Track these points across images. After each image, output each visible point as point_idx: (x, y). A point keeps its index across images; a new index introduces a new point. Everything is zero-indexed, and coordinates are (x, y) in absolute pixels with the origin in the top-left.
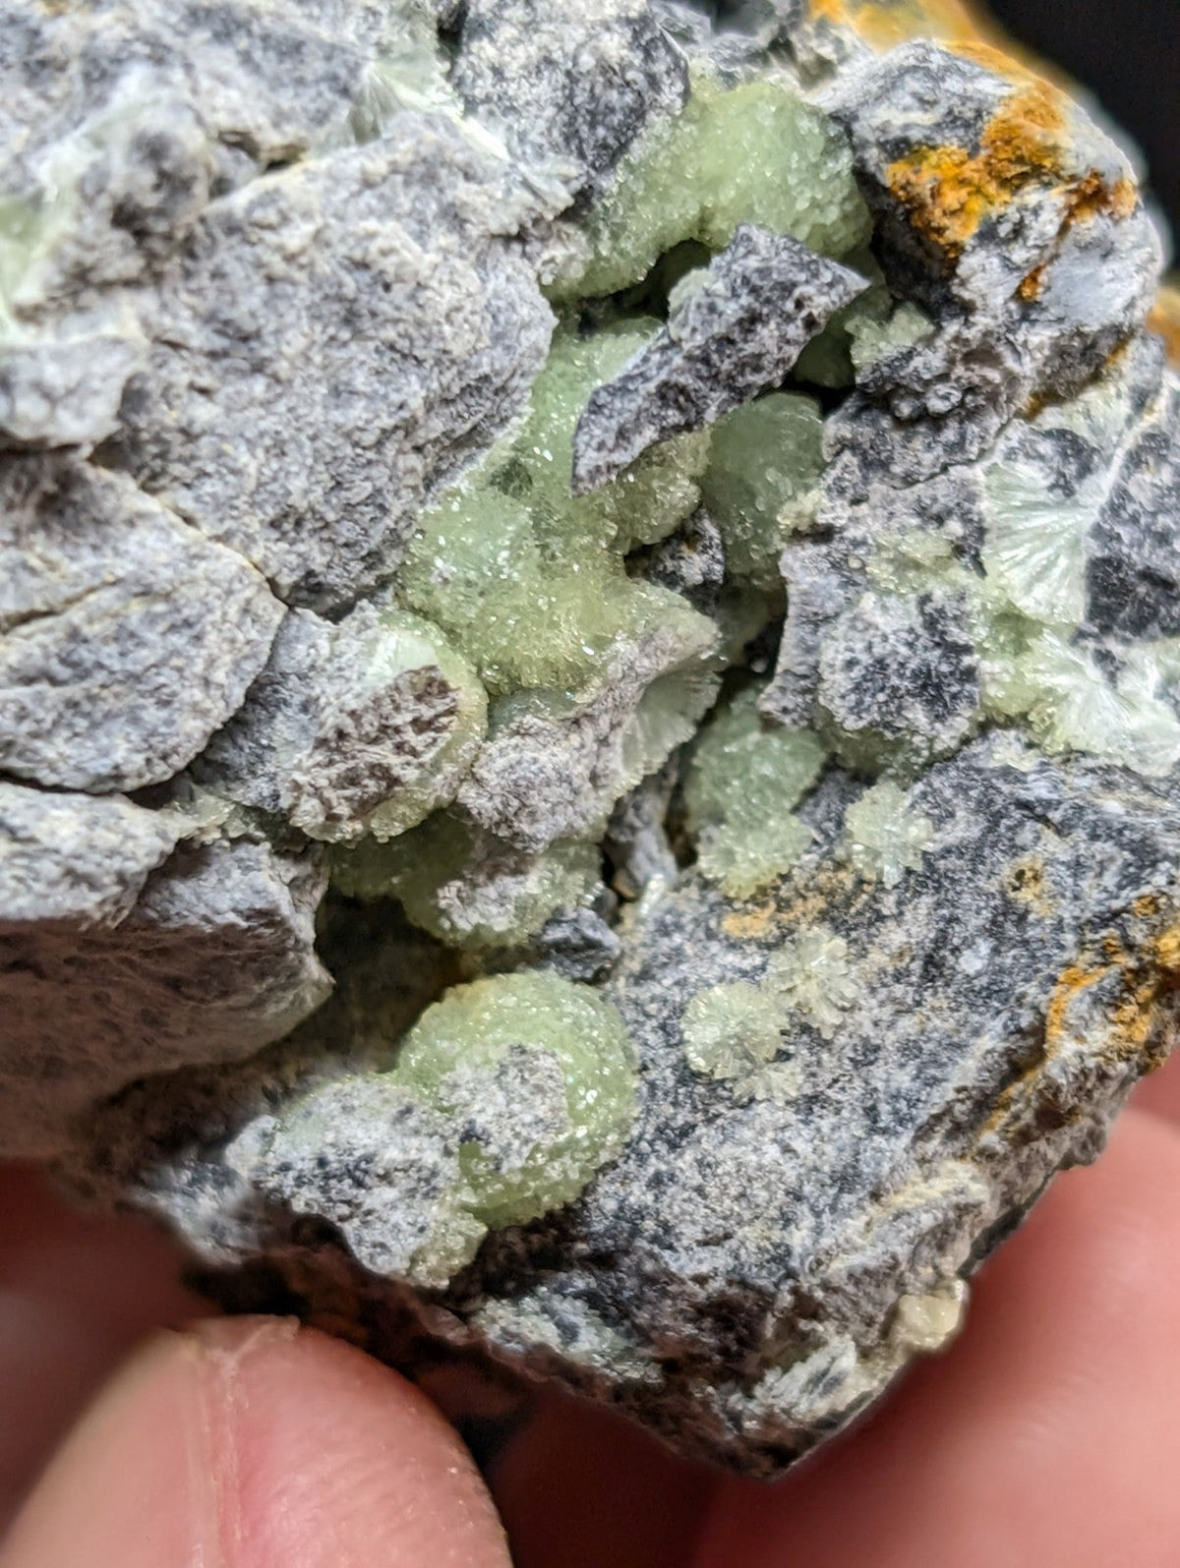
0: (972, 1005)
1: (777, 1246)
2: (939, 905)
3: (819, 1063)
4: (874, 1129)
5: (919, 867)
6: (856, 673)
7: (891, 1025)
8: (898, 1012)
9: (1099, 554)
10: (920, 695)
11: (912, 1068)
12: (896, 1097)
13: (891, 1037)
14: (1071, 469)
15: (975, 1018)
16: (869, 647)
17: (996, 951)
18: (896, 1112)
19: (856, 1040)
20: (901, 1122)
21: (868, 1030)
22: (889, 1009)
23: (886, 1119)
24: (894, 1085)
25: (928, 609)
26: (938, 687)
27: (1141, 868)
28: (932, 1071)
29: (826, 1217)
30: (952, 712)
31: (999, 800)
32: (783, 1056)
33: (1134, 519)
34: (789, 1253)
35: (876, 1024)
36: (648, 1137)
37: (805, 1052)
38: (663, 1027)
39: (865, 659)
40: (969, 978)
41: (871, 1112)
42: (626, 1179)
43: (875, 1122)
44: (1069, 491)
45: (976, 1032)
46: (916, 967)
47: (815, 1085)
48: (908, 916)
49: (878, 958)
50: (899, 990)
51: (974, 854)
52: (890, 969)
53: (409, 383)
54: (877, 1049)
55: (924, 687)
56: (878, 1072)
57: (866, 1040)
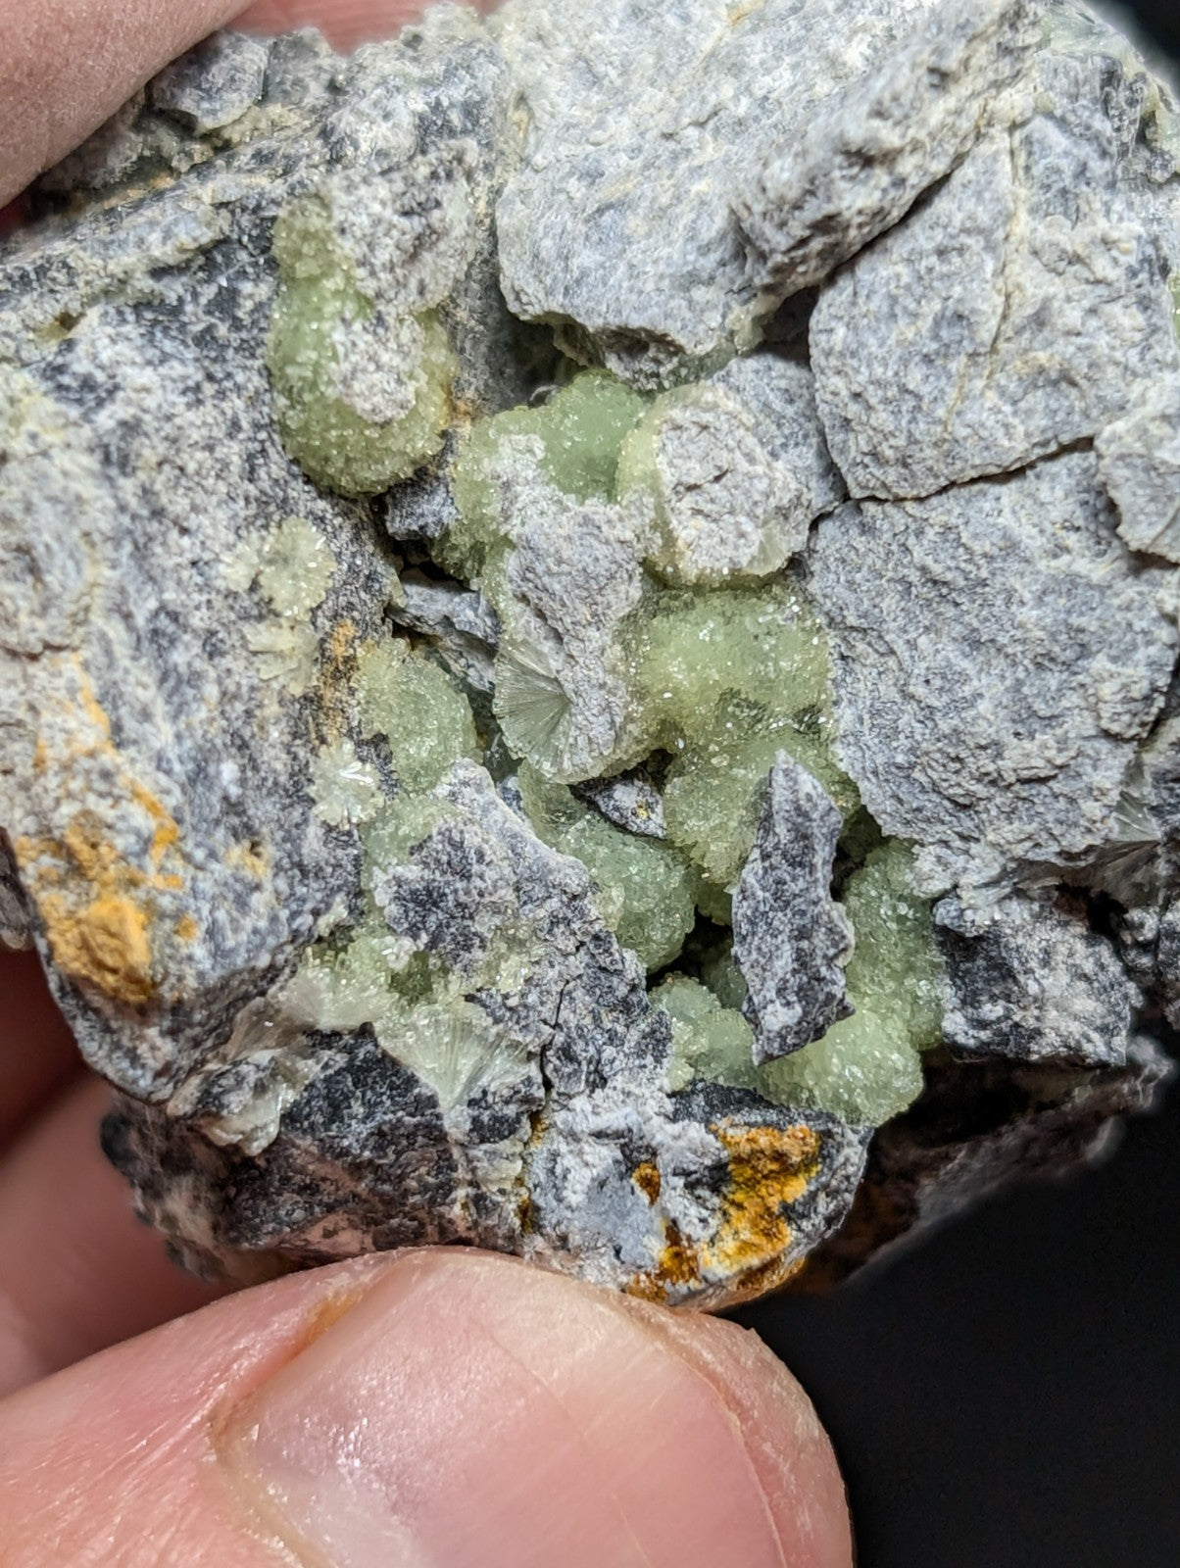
0: (200, 749)
1: (134, 469)
2: (276, 783)
3: (232, 608)
4: (162, 607)
5: (311, 791)
6: (473, 857)
7: (220, 682)
8: (224, 694)
9: (416, 1091)
10: (426, 889)
11: (183, 669)
12: (172, 642)
13: (212, 674)
14: (485, 1117)
15: (188, 743)
16: (481, 877)
17: (226, 798)
18: (164, 634)
19: (226, 647)
20: (155, 632)
21: (226, 662)
22: (232, 688)
23: (164, 622)
24: (181, 648)
25: (477, 941)
26: (422, 904)
27: (217, 947)
28: (171, 682)
29: (126, 520)
30: (398, 898)
31: (315, 886)
32: (254, 586)
33: (411, 1136)
34: (124, 474)
35: (229, 671)
36: (268, 444)
37: (247, 603)
38: (322, 519)
39: (476, 868)
40: (219, 761)
41: (174, 617)
42: (254, 401)
43: (168, 614)
44: (472, 1103)
45: (179, 737)
46: (247, 733)
47: (218, 592)
48: (284, 756)
49: (272, 709)
50: (239, 707)
51: (292, 837)
52: (258, 712)
54: (211, 656)
55: (429, 893)
56: (196, 649)
57: (223, 654)
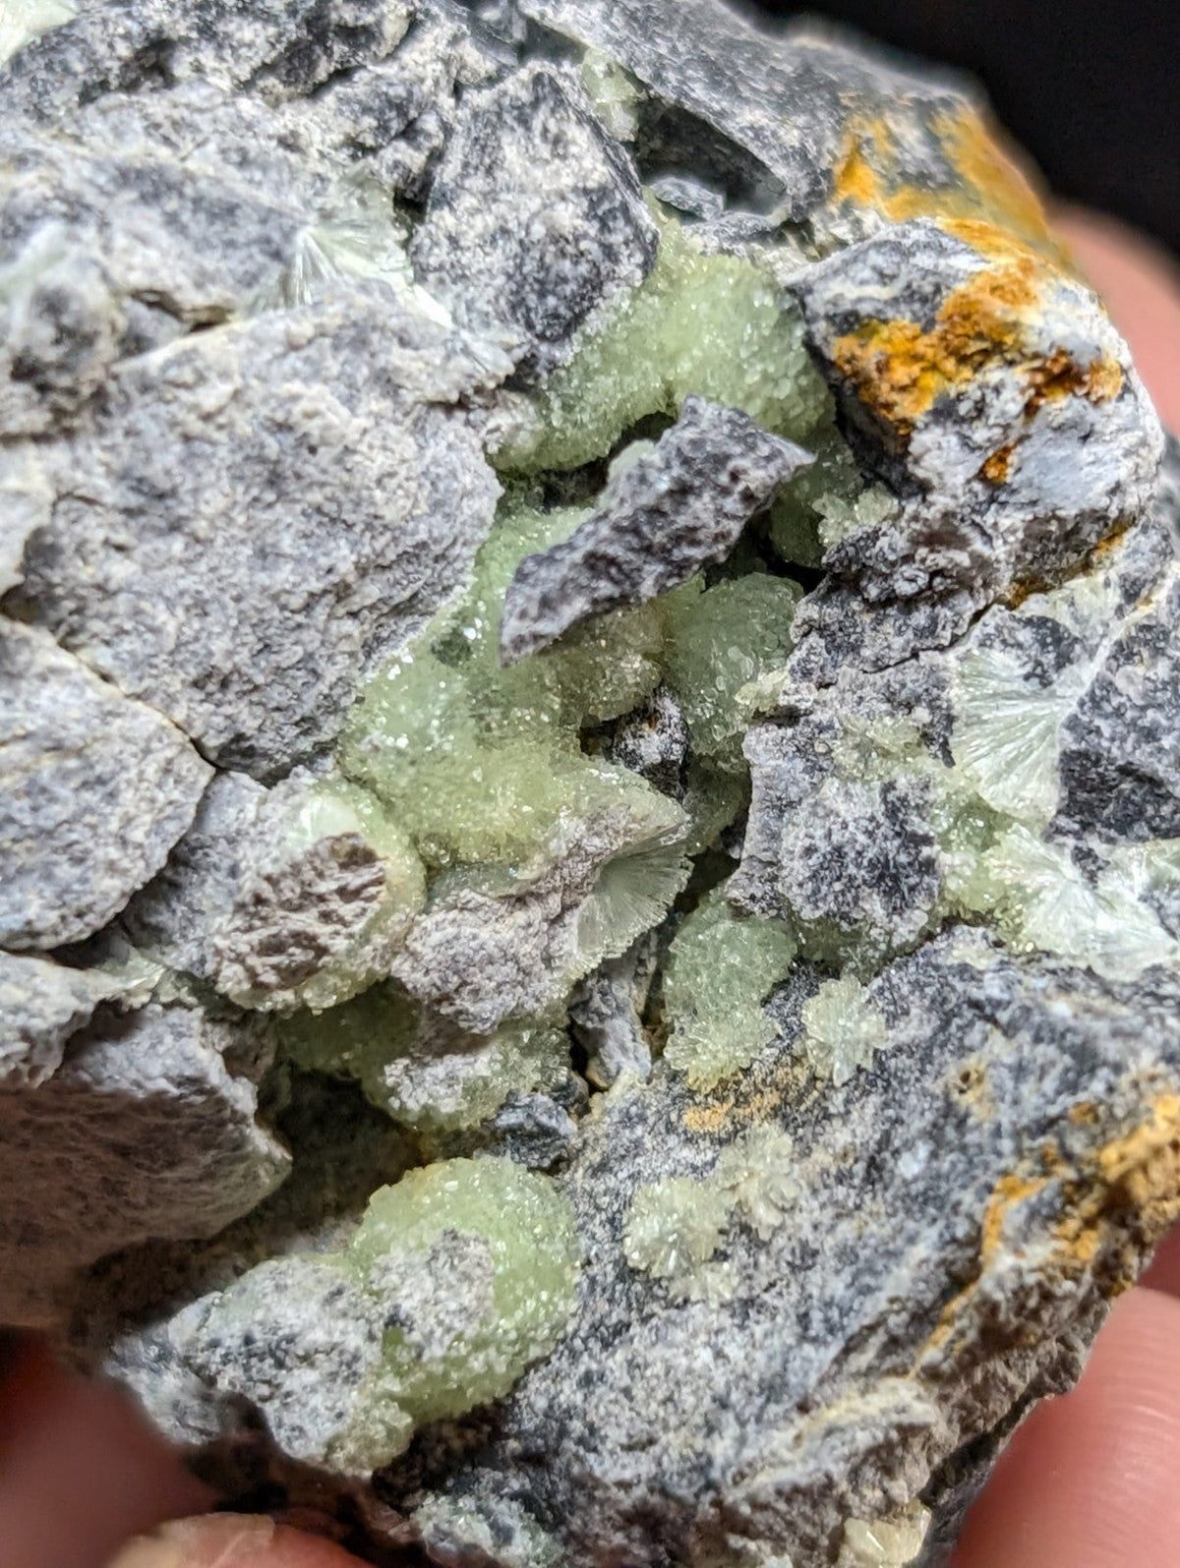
0: (908, 1211)
1: (699, 1455)
2: (886, 1105)
3: (756, 1265)
4: (803, 1338)
5: (869, 1064)
6: (814, 860)
7: (832, 1229)
8: (838, 1216)
9: (1074, 747)
10: (877, 884)
11: (847, 1275)
12: (828, 1304)
13: (830, 1242)
14: (1050, 658)
15: (911, 1225)
16: (829, 835)
17: (934, 1155)
18: (827, 1320)
19: (794, 1243)
20: (831, 1330)
21: (807, 1233)
22: (830, 1212)
23: (817, 1327)
24: (828, 1292)
25: (891, 797)
26: (895, 878)
27: (1080, 1074)
28: (867, 1280)
29: (751, 1428)
30: (908, 905)
31: (953, 998)
32: (720, 1256)
33: (1118, 713)
34: (710, 1462)
35: (816, 1227)
36: (582, 1334)
37: (742, 1252)
38: (611, 1221)
39: (824, 847)
40: (906, 1183)
41: (804, 1319)
42: (557, 1377)
43: (806, 1328)
44: (1045, 682)
45: (912, 1240)
46: (860, 1169)
47: (751, 1288)
48: (855, 1115)
49: (821, 1157)
50: (841, 1192)
51: (924, 1054)
52: (833, 1170)
53: (339, 548)
54: (815, 1253)
55: (881, 877)
56: (815, 1277)
57: (804, 1244)
